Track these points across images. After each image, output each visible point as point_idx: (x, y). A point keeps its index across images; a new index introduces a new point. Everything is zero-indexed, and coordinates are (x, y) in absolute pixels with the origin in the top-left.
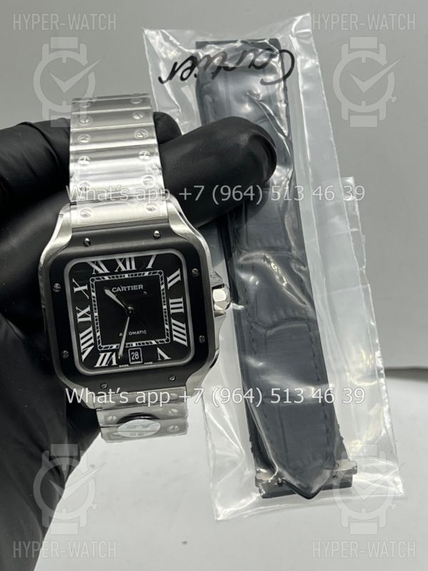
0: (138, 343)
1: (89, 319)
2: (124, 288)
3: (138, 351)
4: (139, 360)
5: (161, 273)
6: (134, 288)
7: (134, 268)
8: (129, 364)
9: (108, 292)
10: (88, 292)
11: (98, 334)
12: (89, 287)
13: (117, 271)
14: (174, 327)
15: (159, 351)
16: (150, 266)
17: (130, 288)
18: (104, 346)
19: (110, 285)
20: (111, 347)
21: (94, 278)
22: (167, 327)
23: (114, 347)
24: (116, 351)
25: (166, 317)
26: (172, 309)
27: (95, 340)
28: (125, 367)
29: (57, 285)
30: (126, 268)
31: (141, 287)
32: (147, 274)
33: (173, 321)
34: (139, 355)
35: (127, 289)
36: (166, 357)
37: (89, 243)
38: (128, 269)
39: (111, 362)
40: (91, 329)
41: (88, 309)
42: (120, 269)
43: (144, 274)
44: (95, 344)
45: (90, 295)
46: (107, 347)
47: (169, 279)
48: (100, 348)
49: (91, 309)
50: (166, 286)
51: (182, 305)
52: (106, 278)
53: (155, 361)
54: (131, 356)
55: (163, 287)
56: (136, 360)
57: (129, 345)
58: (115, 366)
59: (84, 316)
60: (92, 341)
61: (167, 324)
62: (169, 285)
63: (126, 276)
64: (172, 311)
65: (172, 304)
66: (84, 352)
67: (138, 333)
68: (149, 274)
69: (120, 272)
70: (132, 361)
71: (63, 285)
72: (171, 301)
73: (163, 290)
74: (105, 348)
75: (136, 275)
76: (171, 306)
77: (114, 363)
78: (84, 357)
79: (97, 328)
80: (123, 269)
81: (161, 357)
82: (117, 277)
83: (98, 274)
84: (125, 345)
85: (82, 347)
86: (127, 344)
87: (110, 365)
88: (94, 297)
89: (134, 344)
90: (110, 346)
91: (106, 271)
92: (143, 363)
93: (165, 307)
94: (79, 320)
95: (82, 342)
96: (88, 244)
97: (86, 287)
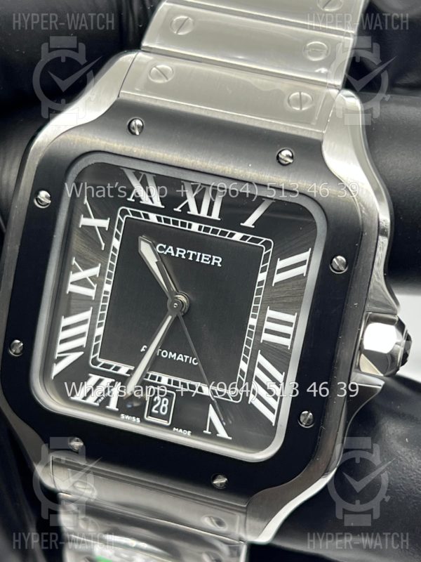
0: (173, 378)
1: (91, 293)
2: (181, 252)
3: (169, 396)
4: (166, 418)
5: (267, 244)
6: (204, 258)
7: (215, 215)
8: (143, 420)
9: (146, 249)
10: (107, 234)
11: (99, 331)
12: (111, 225)
13: (178, 210)
14: (258, 372)
15: (212, 414)
16: (249, 223)
17: (194, 256)
18: (103, 361)
19: (156, 235)
20: (117, 368)
21: (128, 209)
22: (244, 366)
23: (124, 370)
24: (124, 380)
25: (249, 343)
26: (268, 331)
27: (89, 342)
28: (130, 422)
29: (43, 195)
30: (199, 209)
31: (217, 261)
32: (238, 236)
33: (261, 359)
34: (169, 406)
35: (187, 255)
36: (222, 433)
37: (141, 128)
38: (204, 213)
39: (107, 400)
40: (87, 315)
41: (95, 271)
42: (187, 207)
43: (232, 235)
44: (86, 350)
45: (108, 242)
46: (109, 367)
47: (281, 264)
48: (95, 362)
49: (102, 273)
50: (270, 277)
51: (289, 330)
52: (153, 218)
53: (197, 431)
54: (152, 403)
55: (262, 277)
56: (159, 416)
57: (153, 377)
58: (111, 412)
59: (83, 283)
60: (82, 342)
61: (245, 360)
62: (278, 278)
63: (195, 227)
64: (266, 337)
65: (271, 320)
66: (60, 359)
67: (181, 357)
68: (244, 238)
69: (185, 214)
70: (150, 414)
71: (56, 198)
72: (271, 313)
73: (261, 283)
74: (104, 366)
75: (215, 231)
76: (268, 325)
77: (113, 405)
78: (57, 369)
79: (101, 318)
80: (193, 210)
81: (213, 428)
82: (175, 223)
83: (137, 203)
84: (145, 375)
85: (61, 348)
86: (151, 374)
87: (103, 405)
88: (114, 250)
89: (165, 379)
90: (115, 364)
91: (158, 204)
92: (170, 427)
93: (252, 322)
94: (71, 288)
95: (63, 335)
96: (137, 133)
97: (105, 223)
